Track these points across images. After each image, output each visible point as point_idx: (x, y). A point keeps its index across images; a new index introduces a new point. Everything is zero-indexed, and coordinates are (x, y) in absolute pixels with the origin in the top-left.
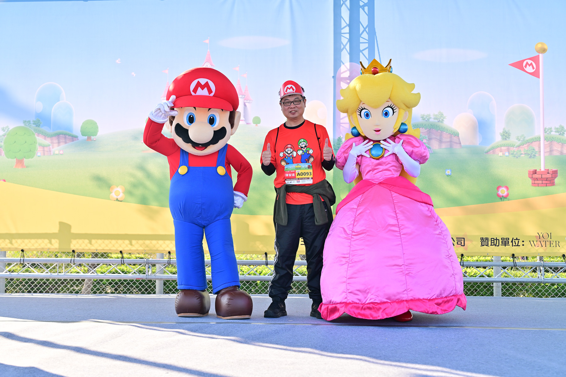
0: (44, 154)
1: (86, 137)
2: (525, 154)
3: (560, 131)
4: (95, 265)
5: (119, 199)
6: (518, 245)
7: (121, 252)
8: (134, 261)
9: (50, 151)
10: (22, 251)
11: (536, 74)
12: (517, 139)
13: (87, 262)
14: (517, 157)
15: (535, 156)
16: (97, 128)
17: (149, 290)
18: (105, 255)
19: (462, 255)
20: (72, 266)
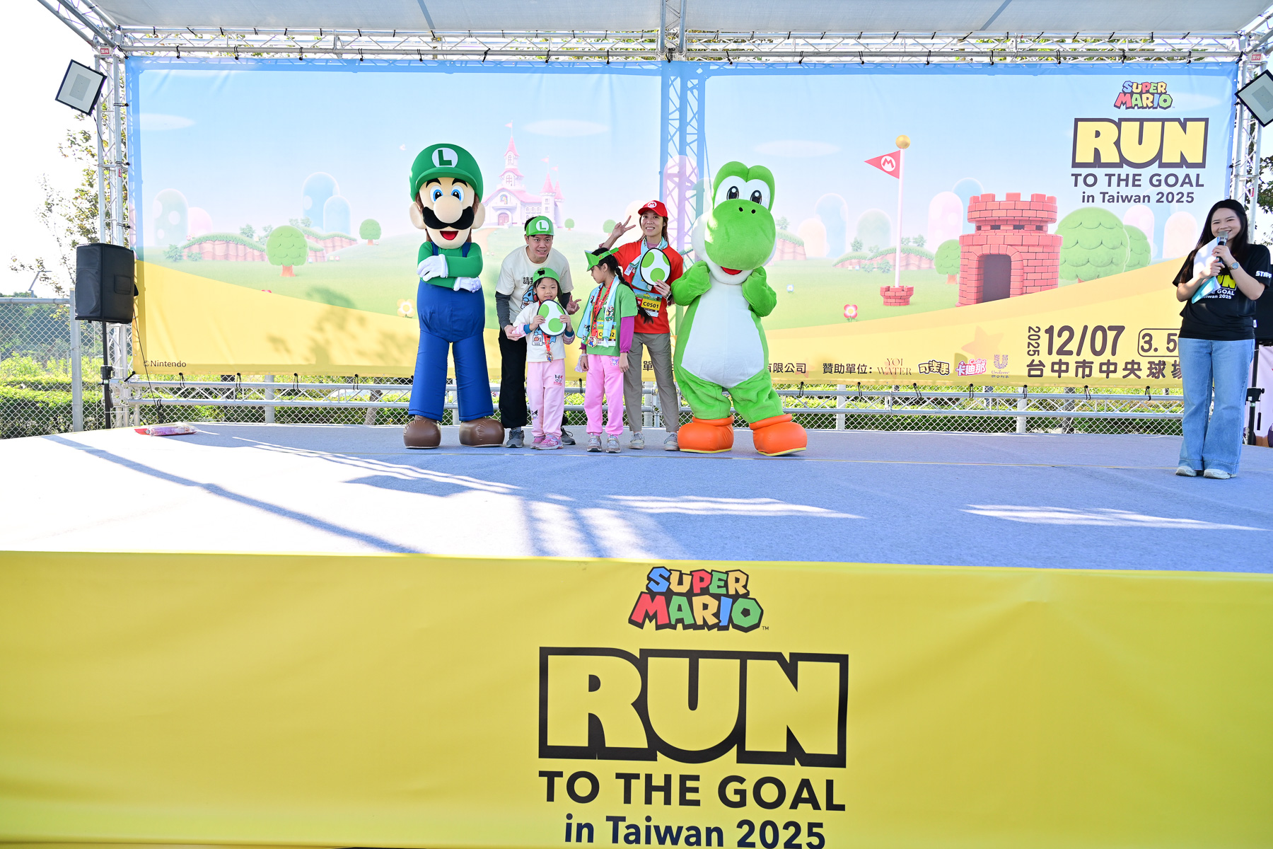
0: (317, 261)
1: (367, 240)
2: (878, 268)
3: (918, 241)
4: (381, 391)
5: (408, 315)
6: (864, 373)
9: (324, 257)
10: (296, 375)
11: (895, 173)
12: (870, 251)
13: (372, 388)
14: (868, 272)
15: (888, 270)
16: (380, 229)
19: (802, 383)
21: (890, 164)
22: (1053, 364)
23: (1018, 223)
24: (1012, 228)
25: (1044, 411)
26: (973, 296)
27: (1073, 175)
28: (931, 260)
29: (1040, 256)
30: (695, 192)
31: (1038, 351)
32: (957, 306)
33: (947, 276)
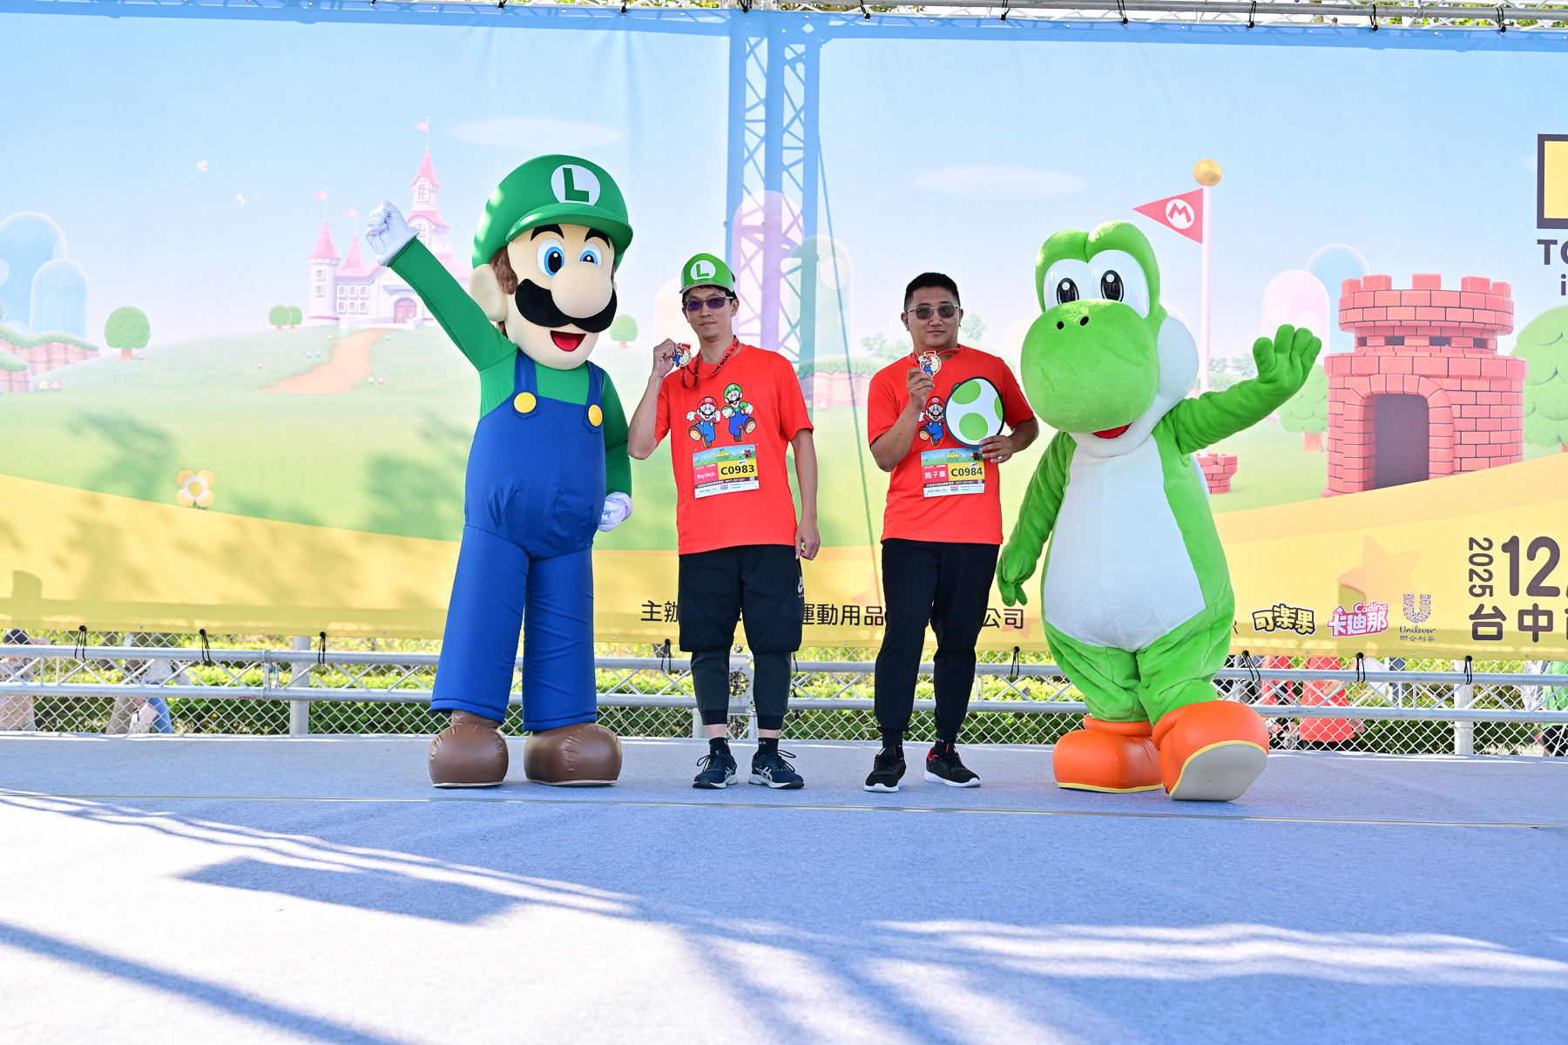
0: (11, 390)
1: (120, 350)
3: (1244, 366)
4: (137, 663)
5: (198, 504)
7: (202, 632)
8: (234, 655)
9: (27, 382)
11: (1194, 233)
13: (117, 656)
16: (148, 327)
17: (274, 724)
18: (165, 640)
19: (1017, 649)
20: (79, 665)
21: (1183, 214)
22: (1522, 613)
23: (1438, 334)
24: (1426, 342)
25: (1508, 709)
26: (1356, 476)
27: (1540, 242)
29: (1484, 398)
30: (798, 261)
31: (1491, 587)
32: (1326, 496)
33: (1303, 434)
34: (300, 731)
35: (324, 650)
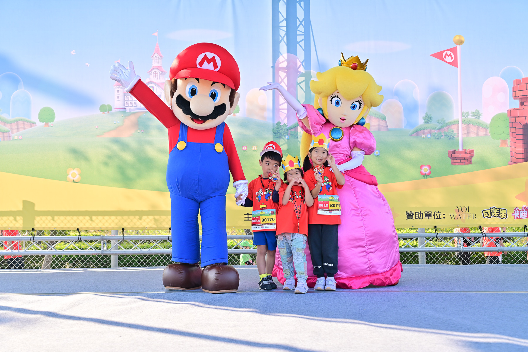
0: (4, 140)
1: (44, 123)
2: (445, 136)
3: (476, 115)
4: (54, 242)
5: (75, 181)
6: (439, 218)
7: (78, 229)
8: (90, 238)
9: (10, 137)
11: (454, 64)
12: (438, 122)
13: (46, 239)
14: (438, 139)
15: (454, 137)
16: (54, 114)
17: (105, 264)
18: (63, 233)
20: (32, 243)
21: (450, 56)
26: (522, 156)
28: (486, 129)
30: (303, 78)
32: (510, 164)
33: (500, 141)
34: (115, 267)
35: (124, 235)
